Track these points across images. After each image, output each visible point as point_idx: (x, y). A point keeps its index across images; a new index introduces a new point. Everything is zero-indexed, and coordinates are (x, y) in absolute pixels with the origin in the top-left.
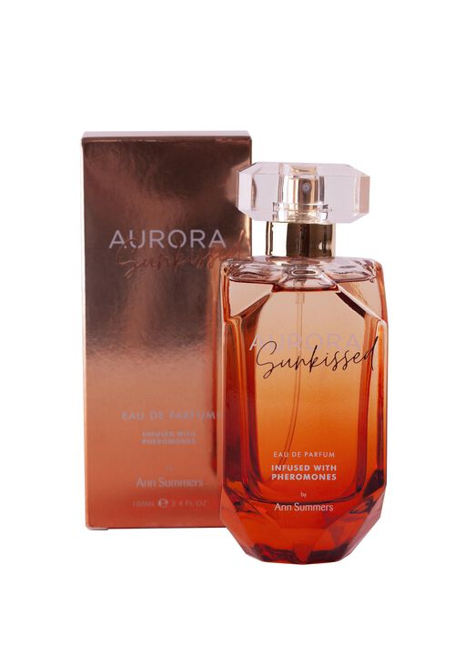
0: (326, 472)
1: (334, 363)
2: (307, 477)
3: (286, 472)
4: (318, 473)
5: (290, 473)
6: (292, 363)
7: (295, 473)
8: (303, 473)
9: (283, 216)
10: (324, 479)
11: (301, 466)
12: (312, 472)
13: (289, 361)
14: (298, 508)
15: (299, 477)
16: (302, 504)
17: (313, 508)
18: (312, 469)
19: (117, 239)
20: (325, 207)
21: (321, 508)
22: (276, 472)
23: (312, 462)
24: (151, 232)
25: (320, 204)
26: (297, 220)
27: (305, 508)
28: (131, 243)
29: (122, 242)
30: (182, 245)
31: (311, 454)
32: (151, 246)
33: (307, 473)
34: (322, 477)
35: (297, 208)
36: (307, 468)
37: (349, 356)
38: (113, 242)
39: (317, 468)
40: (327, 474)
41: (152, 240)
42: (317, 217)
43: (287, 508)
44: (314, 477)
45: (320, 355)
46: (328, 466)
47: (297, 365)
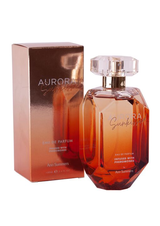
2: (125, 161)
3: (119, 160)
4: (129, 160)
5: (120, 160)
6: (121, 124)
7: (122, 160)
8: (124, 160)
9: (110, 75)
10: (130, 162)
11: (123, 158)
12: (127, 160)
14: (123, 172)
15: (123, 162)
16: (124, 170)
17: (127, 171)
18: (127, 158)
19: (41, 82)
20: (124, 71)
21: (130, 171)
22: (116, 161)
23: (127, 156)
24: (52, 79)
25: (122, 70)
26: (115, 76)
27: (125, 172)
28: (46, 83)
29: (43, 83)
30: (62, 84)
31: (127, 154)
32: (52, 84)
33: (125, 160)
35: (115, 72)
36: (125, 158)
37: (138, 121)
38: (40, 83)
39: (128, 158)
40: (131, 160)
41: (52, 82)
42: (121, 74)
43: (119, 172)
44: (128, 161)
46: (132, 157)
47: (122, 125)
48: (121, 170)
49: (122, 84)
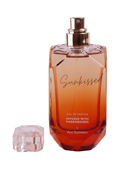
0: (85, 120)
1: (88, 82)
2: (78, 122)
3: (71, 120)
4: (82, 120)
5: (72, 120)
6: (73, 83)
7: (74, 121)
8: (77, 120)
10: (84, 123)
11: (76, 118)
12: (80, 120)
13: (72, 82)
14: (76, 132)
15: (76, 122)
16: (77, 131)
17: (80, 132)
21: (84, 133)
22: (68, 120)
23: (80, 117)
27: (78, 132)
31: (80, 114)
33: (78, 120)
34: (84, 122)
36: (78, 119)
37: (93, 80)
39: (82, 119)
40: (85, 121)
44: (81, 122)
45: (83, 80)
46: (85, 118)
47: (75, 83)
48: (73, 131)
49: (84, 42)
